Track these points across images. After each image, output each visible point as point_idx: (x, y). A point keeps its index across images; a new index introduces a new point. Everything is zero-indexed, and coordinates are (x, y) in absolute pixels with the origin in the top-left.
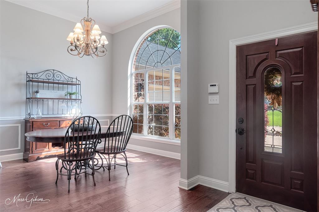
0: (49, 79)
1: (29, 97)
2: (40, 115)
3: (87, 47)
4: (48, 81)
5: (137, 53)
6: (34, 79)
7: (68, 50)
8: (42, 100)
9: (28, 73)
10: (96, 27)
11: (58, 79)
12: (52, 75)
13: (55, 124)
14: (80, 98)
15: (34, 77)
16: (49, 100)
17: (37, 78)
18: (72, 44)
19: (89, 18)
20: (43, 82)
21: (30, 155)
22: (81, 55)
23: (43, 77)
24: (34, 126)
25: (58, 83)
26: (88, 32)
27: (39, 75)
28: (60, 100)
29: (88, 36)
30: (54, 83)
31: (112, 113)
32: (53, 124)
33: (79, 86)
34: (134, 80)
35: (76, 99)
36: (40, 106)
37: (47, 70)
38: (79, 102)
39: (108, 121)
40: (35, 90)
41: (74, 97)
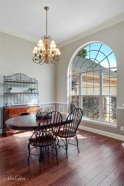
0: (18, 80)
1: (6, 92)
2: (13, 104)
3: (47, 58)
4: (17, 81)
5: (73, 61)
6: (8, 80)
7: (33, 60)
8: (14, 94)
9: (5, 76)
10: (53, 42)
11: (23, 80)
12: (20, 77)
13: (22, 110)
14: (37, 92)
15: (8, 79)
16: (18, 94)
17: (10, 80)
18: (36, 55)
19: (47, 36)
20: (14, 82)
21: (7, 132)
22: (41, 63)
23: (14, 79)
24: (9, 112)
25: (24, 83)
26: (47, 46)
27: (12, 77)
28: (25, 94)
29: (47, 49)
30: (21, 82)
31: (56, 101)
32: (21, 111)
33: (37, 84)
34: (71, 80)
35: (35, 93)
36: (13, 98)
37: (17, 74)
38: (37, 95)
39: (53, 106)
40: (9, 87)
41: (33, 91)
